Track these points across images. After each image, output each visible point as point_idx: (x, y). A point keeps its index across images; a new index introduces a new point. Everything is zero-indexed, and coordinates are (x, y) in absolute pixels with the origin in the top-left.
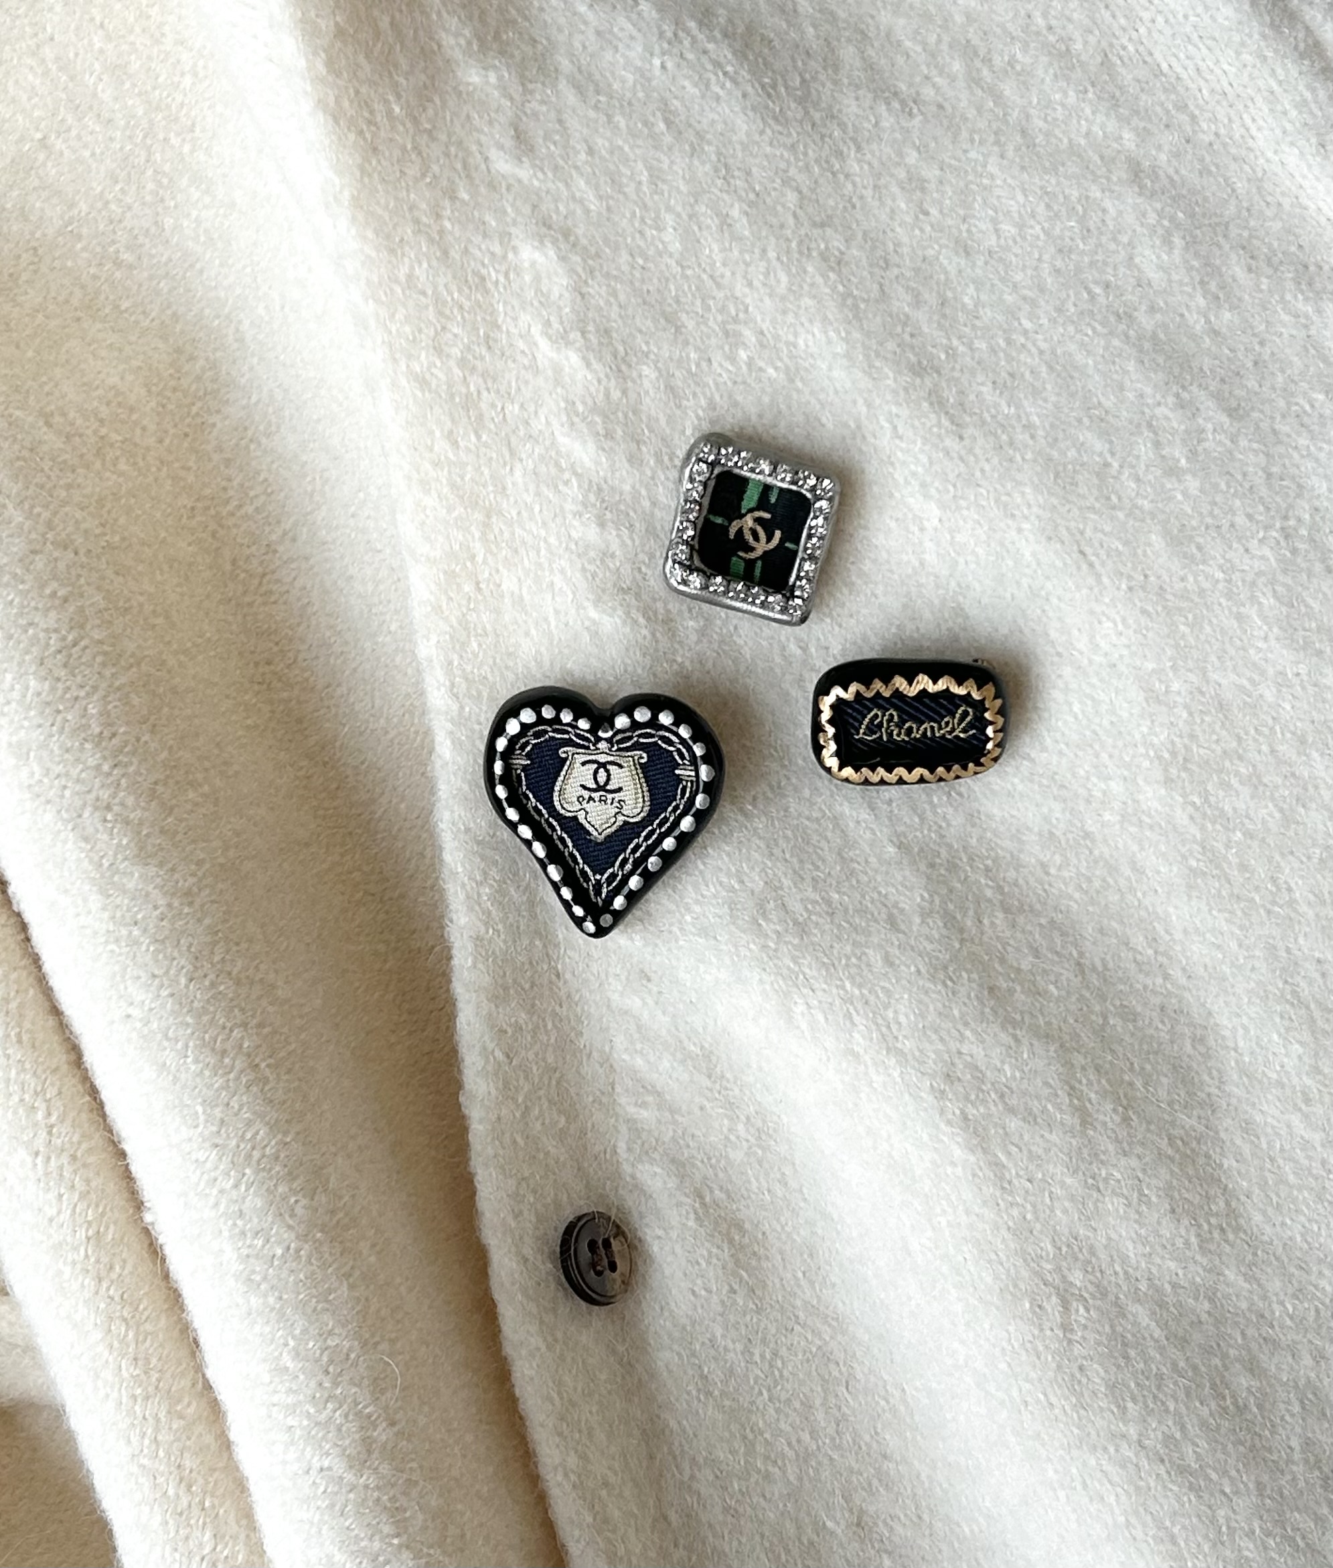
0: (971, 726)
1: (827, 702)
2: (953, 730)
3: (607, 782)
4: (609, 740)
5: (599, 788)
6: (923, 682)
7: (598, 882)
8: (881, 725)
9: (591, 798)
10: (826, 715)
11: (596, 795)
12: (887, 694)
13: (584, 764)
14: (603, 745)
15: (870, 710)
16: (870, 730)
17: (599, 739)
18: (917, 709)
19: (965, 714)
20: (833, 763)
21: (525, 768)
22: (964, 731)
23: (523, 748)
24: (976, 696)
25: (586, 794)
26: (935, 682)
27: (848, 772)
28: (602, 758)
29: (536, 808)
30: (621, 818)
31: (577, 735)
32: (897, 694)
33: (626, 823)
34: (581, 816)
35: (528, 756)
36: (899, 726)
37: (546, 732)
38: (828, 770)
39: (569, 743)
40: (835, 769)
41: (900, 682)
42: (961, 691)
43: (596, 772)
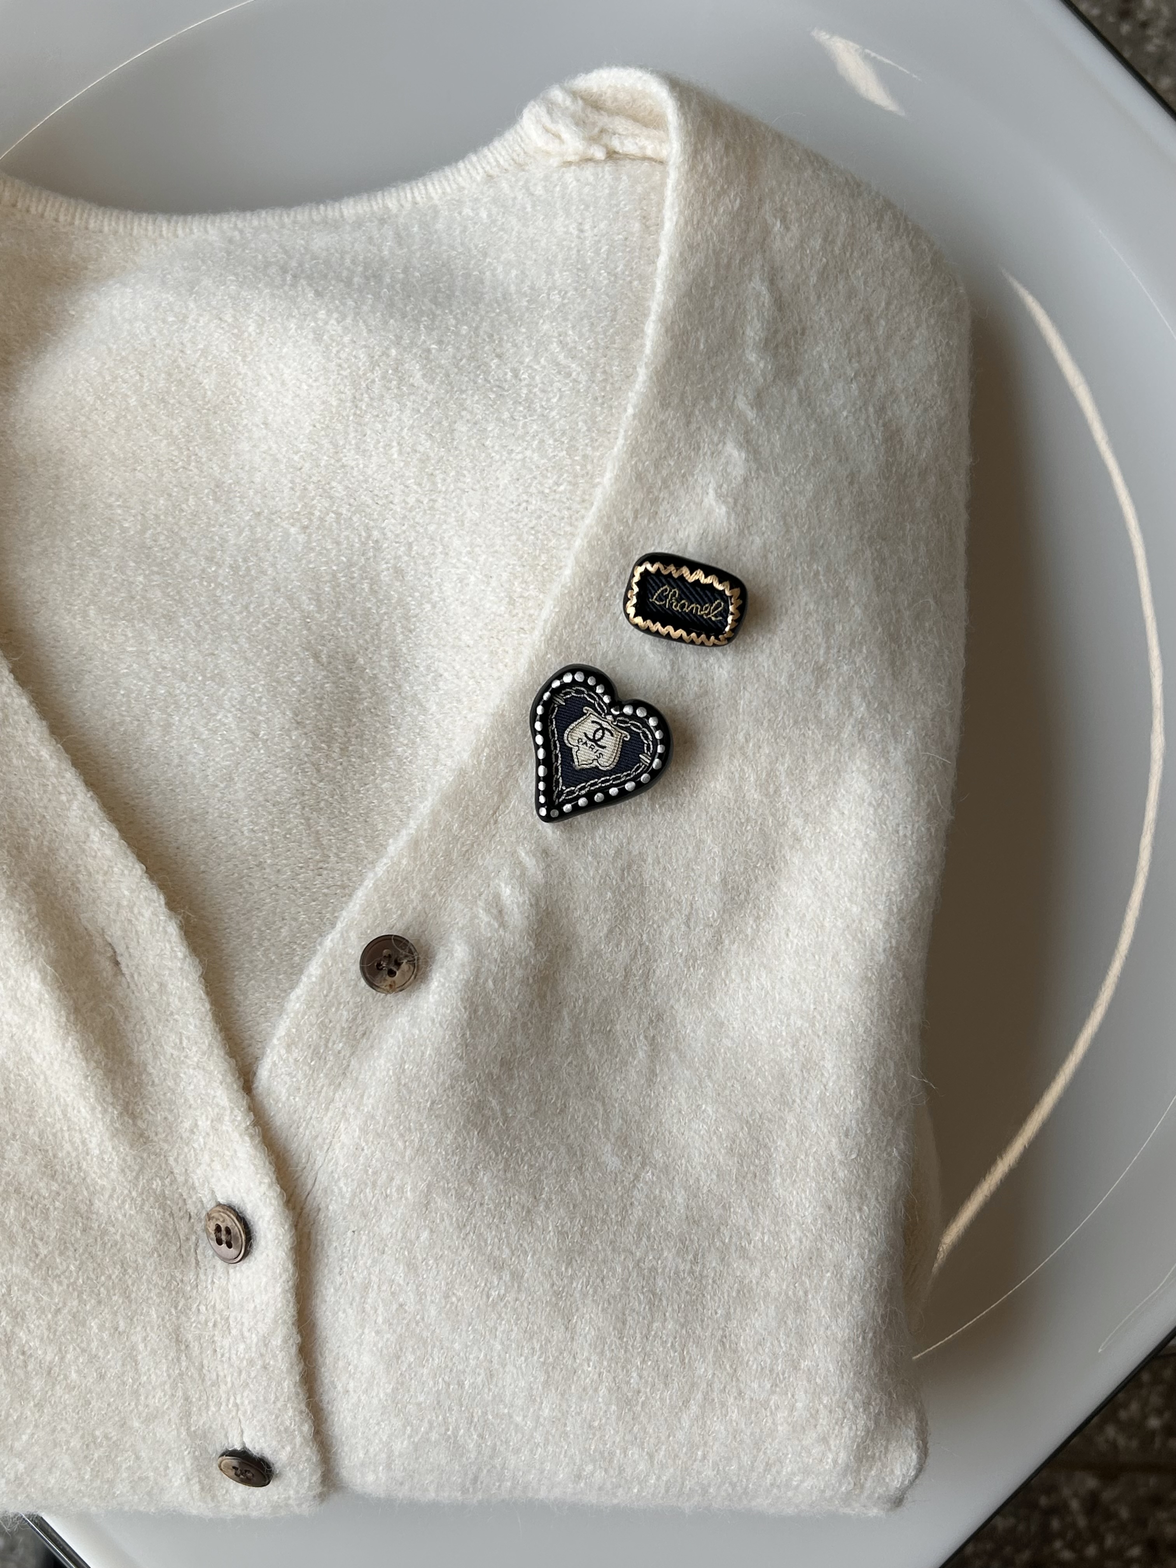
0: (720, 614)
1: (641, 569)
2: (709, 613)
3: (599, 740)
4: (615, 717)
5: (594, 740)
6: (699, 575)
7: (562, 790)
8: (667, 597)
9: (586, 743)
10: (637, 578)
11: (590, 743)
12: (676, 575)
13: (593, 722)
14: (610, 718)
15: (664, 585)
16: (660, 599)
17: (610, 713)
18: (691, 593)
19: (719, 605)
20: (631, 611)
21: (560, 706)
22: (715, 616)
23: (566, 694)
24: (727, 593)
25: (585, 739)
26: (706, 577)
27: (639, 620)
28: (605, 725)
29: (553, 731)
30: (595, 763)
31: (599, 704)
32: (682, 578)
33: (597, 767)
34: (575, 749)
35: (566, 700)
36: (678, 601)
37: (583, 692)
38: (627, 615)
39: (592, 706)
40: (632, 616)
41: (685, 571)
42: (720, 587)
43: (597, 730)
